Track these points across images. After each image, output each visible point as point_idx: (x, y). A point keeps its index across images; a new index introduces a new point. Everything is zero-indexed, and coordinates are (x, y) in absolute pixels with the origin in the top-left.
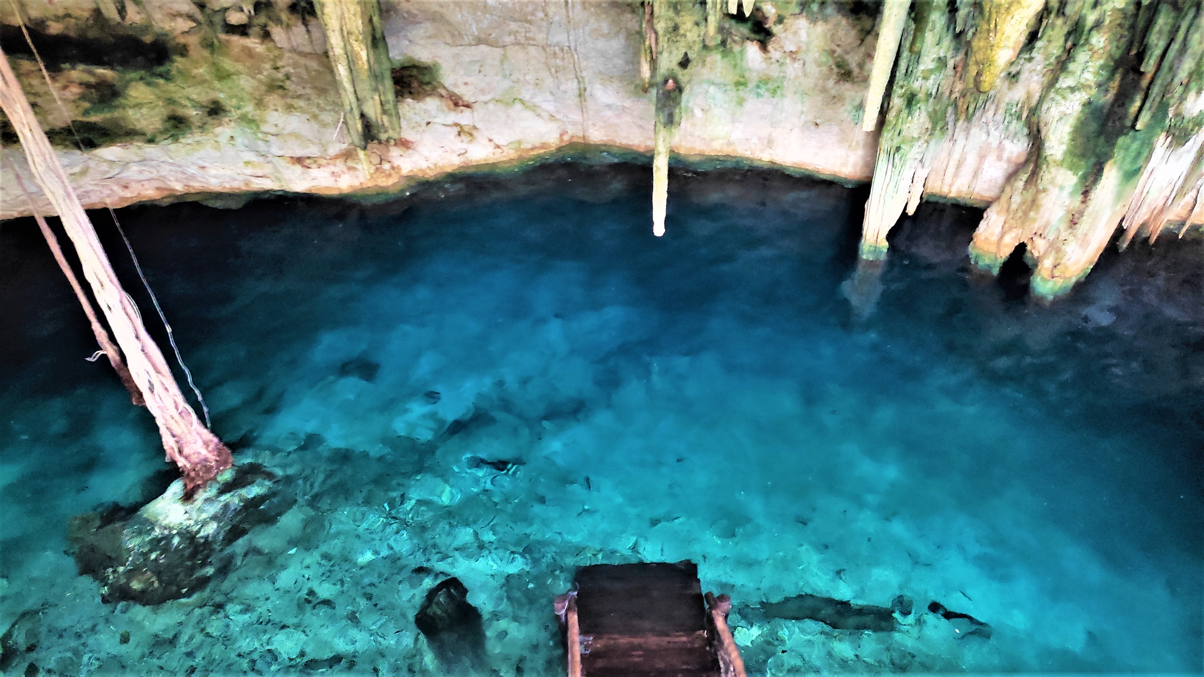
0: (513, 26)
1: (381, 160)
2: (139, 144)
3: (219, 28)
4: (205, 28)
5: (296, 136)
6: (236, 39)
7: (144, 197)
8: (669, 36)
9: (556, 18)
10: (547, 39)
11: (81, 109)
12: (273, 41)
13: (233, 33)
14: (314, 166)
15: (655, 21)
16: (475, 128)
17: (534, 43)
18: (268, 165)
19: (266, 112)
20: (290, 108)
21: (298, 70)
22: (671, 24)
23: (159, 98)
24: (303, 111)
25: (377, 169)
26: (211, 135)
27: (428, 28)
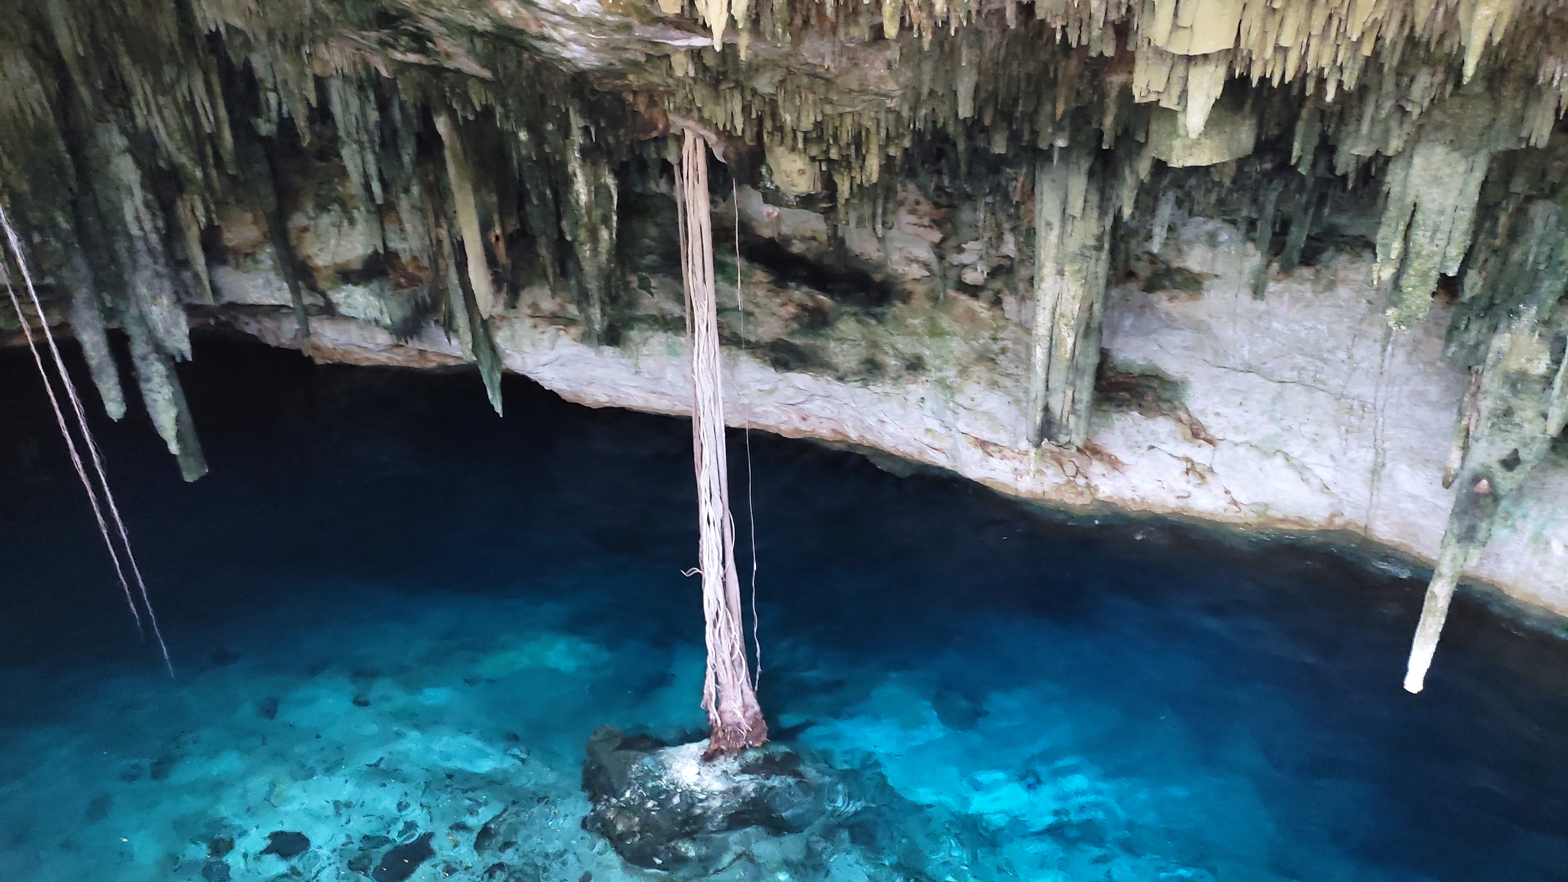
0: (1300, 360)
1: (1077, 472)
2: (829, 378)
3: (951, 283)
4: (938, 280)
5: (989, 416)
6: (963, 298)
7: (818, 435)
8: (1495, 420)
9: (1364, 365)
10: (1344, 387)
11: (789, 330)
12: (1002, 309)
13: (964, 293)
14: (998, 455)
15: (1480, 396)
16: (1211, 470)
17: (1323, 387)
18: (949, 439)
19: (967, 382)
20: (994, 384)
21: (1018, 347)
22: (1501, 406)
23: (864, 338)
24: (1006, 391)
25: (1069, 482)
26: (903, 390)
27: (1187, 337)
